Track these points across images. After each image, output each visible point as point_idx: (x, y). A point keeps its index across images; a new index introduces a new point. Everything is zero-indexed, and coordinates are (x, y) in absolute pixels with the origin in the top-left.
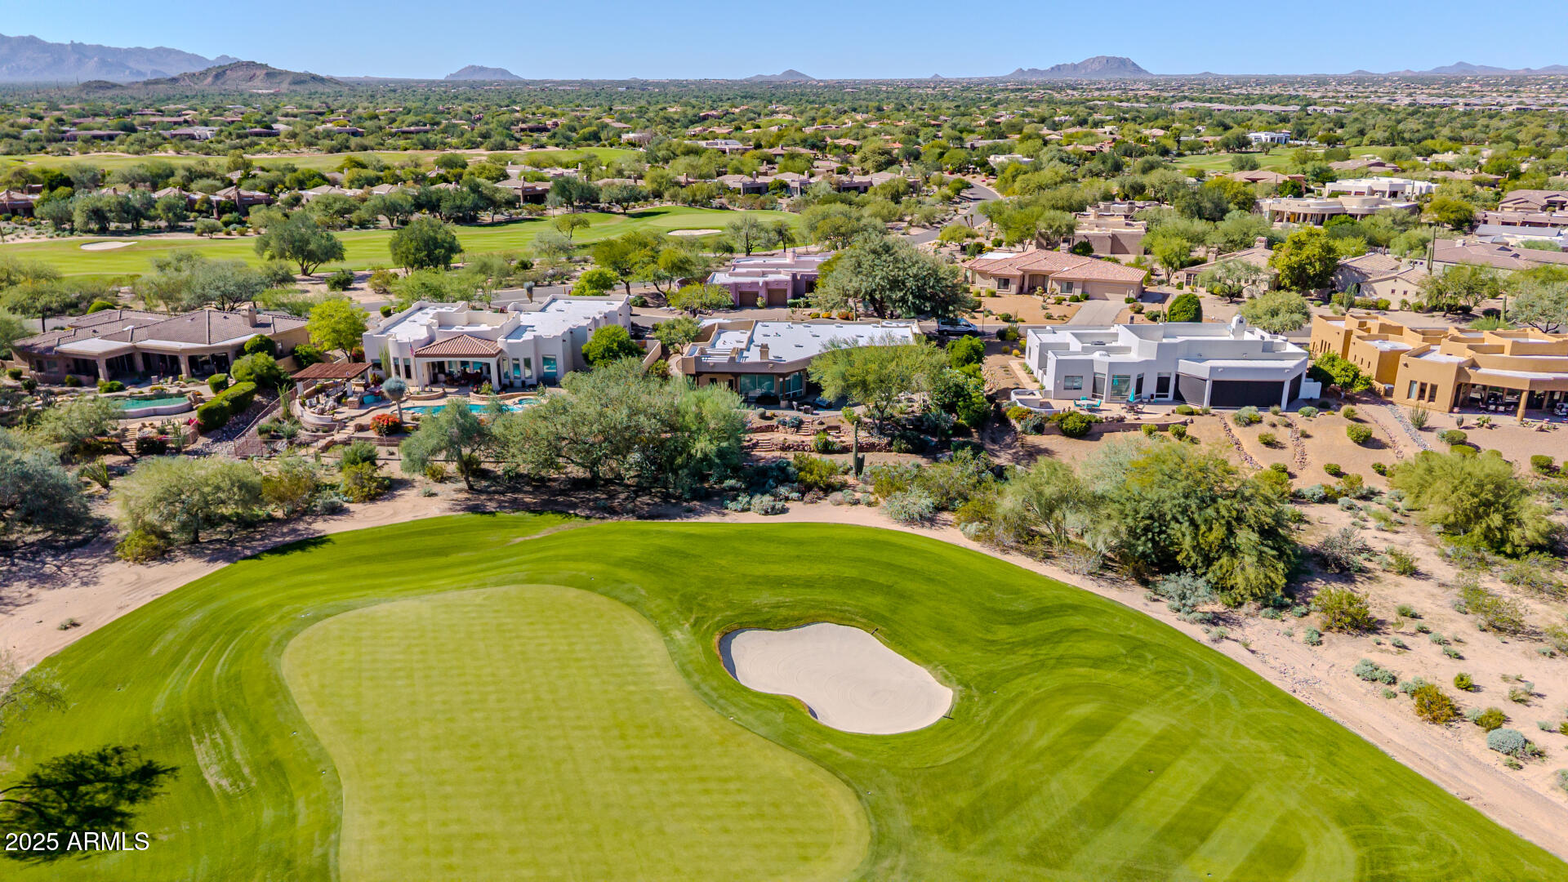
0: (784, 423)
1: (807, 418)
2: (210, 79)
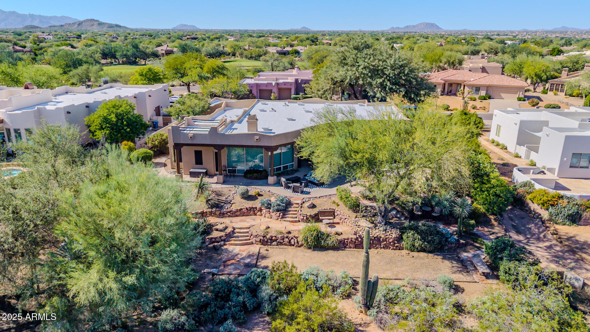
0: (269, 206)
1: (296, 198)
2: (76, 26)
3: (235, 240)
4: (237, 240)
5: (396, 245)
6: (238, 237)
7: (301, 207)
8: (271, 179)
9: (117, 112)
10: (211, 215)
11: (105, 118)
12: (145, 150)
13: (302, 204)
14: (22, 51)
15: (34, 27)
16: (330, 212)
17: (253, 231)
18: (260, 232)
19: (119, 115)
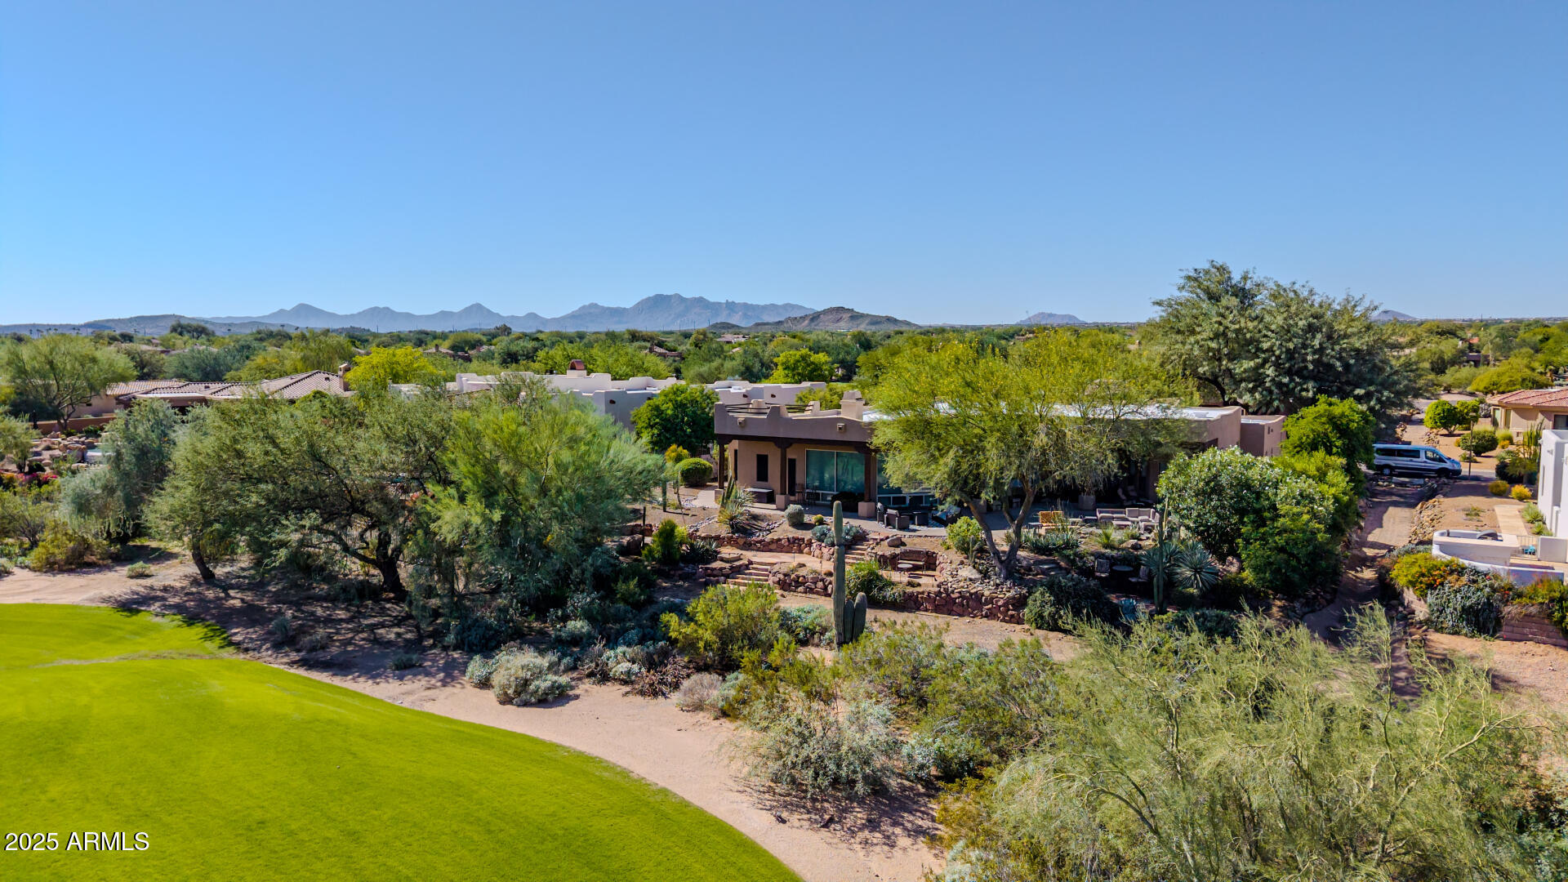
1: (879, 532)
2: (807, 322)
3: (743, 579)
4: (746, 579)
5: (1010, 613)
6: (751, 574)
7: (877, 544)
8: (863, 507)
9: (676, 401)
10: (729, 543)
11: (657, 408)
12: (697, 460)
13: (882, 540)
14: (663, 356)
15: (727, 327)
16: (919, 552)
17: (776, 568)
18: (785, 569)
19: (679, 406)
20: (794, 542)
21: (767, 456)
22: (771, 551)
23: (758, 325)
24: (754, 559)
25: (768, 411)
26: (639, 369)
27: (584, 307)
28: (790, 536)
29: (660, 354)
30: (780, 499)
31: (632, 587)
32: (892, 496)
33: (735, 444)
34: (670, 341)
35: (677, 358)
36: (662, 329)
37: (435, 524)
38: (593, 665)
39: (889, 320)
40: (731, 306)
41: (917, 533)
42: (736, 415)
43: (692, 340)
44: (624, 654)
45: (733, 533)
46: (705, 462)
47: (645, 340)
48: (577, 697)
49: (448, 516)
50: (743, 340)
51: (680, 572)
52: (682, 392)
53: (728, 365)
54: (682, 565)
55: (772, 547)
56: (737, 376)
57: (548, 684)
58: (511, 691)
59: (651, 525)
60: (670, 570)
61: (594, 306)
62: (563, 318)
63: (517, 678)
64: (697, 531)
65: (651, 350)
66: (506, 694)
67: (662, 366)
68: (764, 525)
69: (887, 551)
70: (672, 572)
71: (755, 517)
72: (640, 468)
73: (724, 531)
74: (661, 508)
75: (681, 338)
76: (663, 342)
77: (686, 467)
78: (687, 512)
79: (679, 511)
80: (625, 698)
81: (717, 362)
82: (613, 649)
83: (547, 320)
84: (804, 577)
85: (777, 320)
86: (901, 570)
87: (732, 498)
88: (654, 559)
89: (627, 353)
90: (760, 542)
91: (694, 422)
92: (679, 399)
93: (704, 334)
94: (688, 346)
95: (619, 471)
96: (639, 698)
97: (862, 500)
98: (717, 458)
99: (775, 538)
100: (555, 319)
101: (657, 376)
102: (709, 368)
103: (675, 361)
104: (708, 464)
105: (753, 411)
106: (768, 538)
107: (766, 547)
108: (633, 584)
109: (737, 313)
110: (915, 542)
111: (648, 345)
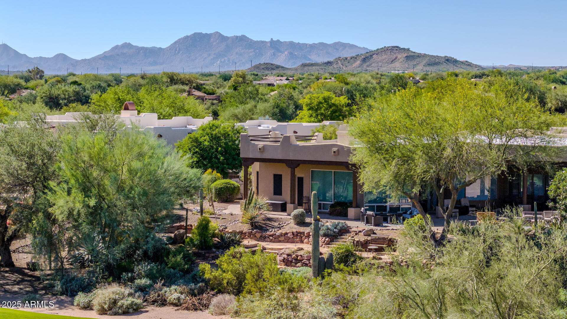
2: (358, 62)
7: (356, 234)
8: (351, 212)
9: (212, 134)
10: (249, 237)
11: (196, 140)
12: (228, 180)
13: (360, 232)
14: (202, 99)
15: (271, 67)
16: (384, 239)
17: (282, 251)
18: (288, 252)
19: (215, 138)
20: (297, 235)
21: (281, 175)
22: (280, 242)
23: (304, 65)
24: (266, 246)
25: (281, 140)
26: (181, 110)
27: (117, 47)
28: (294, 231)
29: (199, 98)
30: (289, 206)
31: (179, 259)
32: (375, 205)
33: (256, 166)
34: (209, 84)
35: (215, 102)
36: (200, 70)
37: (51, 209)
38: (157, 295)
39: (449, 60)
40: (276, 45)
41: (387, 228)
42: (256, 143)
43: (231, 83)
44: (176, 290)
45: (253, 229)
46: (234, 182)
47: (183, 83)
48: (147, 311)
49: (61, 202)
50: (286, 82)
51: (212, 255)
52: (217, 127)
53: (261, 106)
54: (214, 250)
55: (281, 239)
56: (267, 117)
57: (129, 302)
58: (106, 307)
59: (191, 226)
60: (205, 253)
61: (127, 45)
62: (95, 59)
63: (110, 299)
64: (226, 228)
65: (190, 93)
66: (103, 308)
67: (201, 108)
68: (276, 224)
69: (362, 238)
70: (207, 255)
71: (270, 219)
72: (184, 176)
73: (246, 228)
74: (200, 214)
75: (220, 81)
76: (202, 85)
77: (219, 186)
78: (219, 217)
79: (213, 216)
80: (177, 312)
81: (251, 104)
82: (168, 287)
83: (77, 61)
84: (301, 256)
85: (326, 60)
86: (370, 250)
87: (252, 205)
88: (194, 245)
89: (169, 96)
90: (272, 236)
91: (226, 151)
92: (214, 133)
93: (244, 77)
94: (226, 89)
95: (171, 176)
96: (186, 312)
97: (352, 207)
98: (243, 178)
99: (283, 232)
100: (85, 60)
101: (196, 116)
102: (244, 110)
103: (213, 104)
104: (236, 184)
105: (271, 139)
106: (278, 233)
107: (276, 239)
108: (179, 258)
109: (282, 52)
110: (384, 232)
111: (187, 88)
